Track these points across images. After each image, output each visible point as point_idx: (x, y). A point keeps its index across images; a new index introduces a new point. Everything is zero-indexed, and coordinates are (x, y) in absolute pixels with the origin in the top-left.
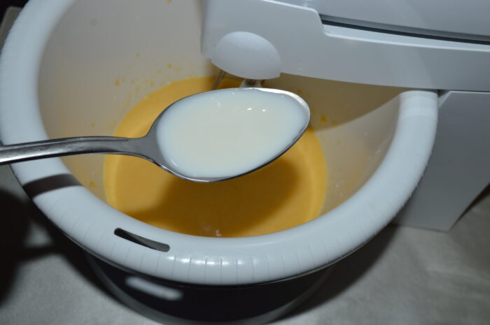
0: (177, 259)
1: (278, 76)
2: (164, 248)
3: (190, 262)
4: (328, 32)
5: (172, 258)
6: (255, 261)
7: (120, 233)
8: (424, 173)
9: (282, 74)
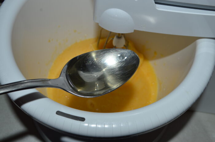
0: (89, 125)
1: (133, 31)
2: (83, 119)
3: (96, 126)
4: (158, 8)
5: (86, 125)
6: (130, 124)
7: (59, 113)
8: (210, 80)
9: (135, 31)
